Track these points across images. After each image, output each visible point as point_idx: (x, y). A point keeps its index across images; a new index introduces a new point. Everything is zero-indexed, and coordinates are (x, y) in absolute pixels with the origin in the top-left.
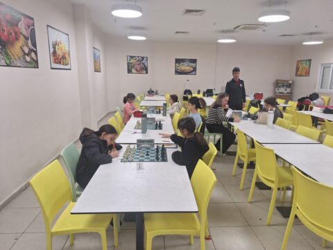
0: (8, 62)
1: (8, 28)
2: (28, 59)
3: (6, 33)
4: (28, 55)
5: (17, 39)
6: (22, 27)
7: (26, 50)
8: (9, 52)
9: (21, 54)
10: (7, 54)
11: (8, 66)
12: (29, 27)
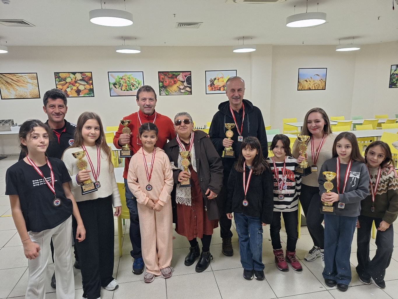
0: (167, 94)
1: (169, 80)
2: (182, 91)
3: (167, 82)
4: (183, 89)
5: (175, 83)
6: (180, 78)
7: (182, 87)
8: (169, 90)
9: (177, 89)
10: (167, 91)
11: (167, 95)
12: (186, 76)
